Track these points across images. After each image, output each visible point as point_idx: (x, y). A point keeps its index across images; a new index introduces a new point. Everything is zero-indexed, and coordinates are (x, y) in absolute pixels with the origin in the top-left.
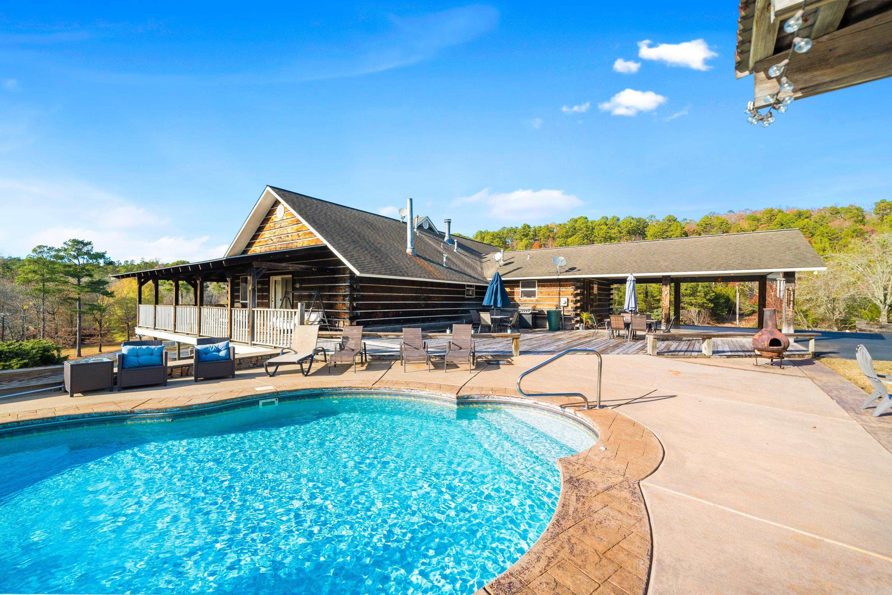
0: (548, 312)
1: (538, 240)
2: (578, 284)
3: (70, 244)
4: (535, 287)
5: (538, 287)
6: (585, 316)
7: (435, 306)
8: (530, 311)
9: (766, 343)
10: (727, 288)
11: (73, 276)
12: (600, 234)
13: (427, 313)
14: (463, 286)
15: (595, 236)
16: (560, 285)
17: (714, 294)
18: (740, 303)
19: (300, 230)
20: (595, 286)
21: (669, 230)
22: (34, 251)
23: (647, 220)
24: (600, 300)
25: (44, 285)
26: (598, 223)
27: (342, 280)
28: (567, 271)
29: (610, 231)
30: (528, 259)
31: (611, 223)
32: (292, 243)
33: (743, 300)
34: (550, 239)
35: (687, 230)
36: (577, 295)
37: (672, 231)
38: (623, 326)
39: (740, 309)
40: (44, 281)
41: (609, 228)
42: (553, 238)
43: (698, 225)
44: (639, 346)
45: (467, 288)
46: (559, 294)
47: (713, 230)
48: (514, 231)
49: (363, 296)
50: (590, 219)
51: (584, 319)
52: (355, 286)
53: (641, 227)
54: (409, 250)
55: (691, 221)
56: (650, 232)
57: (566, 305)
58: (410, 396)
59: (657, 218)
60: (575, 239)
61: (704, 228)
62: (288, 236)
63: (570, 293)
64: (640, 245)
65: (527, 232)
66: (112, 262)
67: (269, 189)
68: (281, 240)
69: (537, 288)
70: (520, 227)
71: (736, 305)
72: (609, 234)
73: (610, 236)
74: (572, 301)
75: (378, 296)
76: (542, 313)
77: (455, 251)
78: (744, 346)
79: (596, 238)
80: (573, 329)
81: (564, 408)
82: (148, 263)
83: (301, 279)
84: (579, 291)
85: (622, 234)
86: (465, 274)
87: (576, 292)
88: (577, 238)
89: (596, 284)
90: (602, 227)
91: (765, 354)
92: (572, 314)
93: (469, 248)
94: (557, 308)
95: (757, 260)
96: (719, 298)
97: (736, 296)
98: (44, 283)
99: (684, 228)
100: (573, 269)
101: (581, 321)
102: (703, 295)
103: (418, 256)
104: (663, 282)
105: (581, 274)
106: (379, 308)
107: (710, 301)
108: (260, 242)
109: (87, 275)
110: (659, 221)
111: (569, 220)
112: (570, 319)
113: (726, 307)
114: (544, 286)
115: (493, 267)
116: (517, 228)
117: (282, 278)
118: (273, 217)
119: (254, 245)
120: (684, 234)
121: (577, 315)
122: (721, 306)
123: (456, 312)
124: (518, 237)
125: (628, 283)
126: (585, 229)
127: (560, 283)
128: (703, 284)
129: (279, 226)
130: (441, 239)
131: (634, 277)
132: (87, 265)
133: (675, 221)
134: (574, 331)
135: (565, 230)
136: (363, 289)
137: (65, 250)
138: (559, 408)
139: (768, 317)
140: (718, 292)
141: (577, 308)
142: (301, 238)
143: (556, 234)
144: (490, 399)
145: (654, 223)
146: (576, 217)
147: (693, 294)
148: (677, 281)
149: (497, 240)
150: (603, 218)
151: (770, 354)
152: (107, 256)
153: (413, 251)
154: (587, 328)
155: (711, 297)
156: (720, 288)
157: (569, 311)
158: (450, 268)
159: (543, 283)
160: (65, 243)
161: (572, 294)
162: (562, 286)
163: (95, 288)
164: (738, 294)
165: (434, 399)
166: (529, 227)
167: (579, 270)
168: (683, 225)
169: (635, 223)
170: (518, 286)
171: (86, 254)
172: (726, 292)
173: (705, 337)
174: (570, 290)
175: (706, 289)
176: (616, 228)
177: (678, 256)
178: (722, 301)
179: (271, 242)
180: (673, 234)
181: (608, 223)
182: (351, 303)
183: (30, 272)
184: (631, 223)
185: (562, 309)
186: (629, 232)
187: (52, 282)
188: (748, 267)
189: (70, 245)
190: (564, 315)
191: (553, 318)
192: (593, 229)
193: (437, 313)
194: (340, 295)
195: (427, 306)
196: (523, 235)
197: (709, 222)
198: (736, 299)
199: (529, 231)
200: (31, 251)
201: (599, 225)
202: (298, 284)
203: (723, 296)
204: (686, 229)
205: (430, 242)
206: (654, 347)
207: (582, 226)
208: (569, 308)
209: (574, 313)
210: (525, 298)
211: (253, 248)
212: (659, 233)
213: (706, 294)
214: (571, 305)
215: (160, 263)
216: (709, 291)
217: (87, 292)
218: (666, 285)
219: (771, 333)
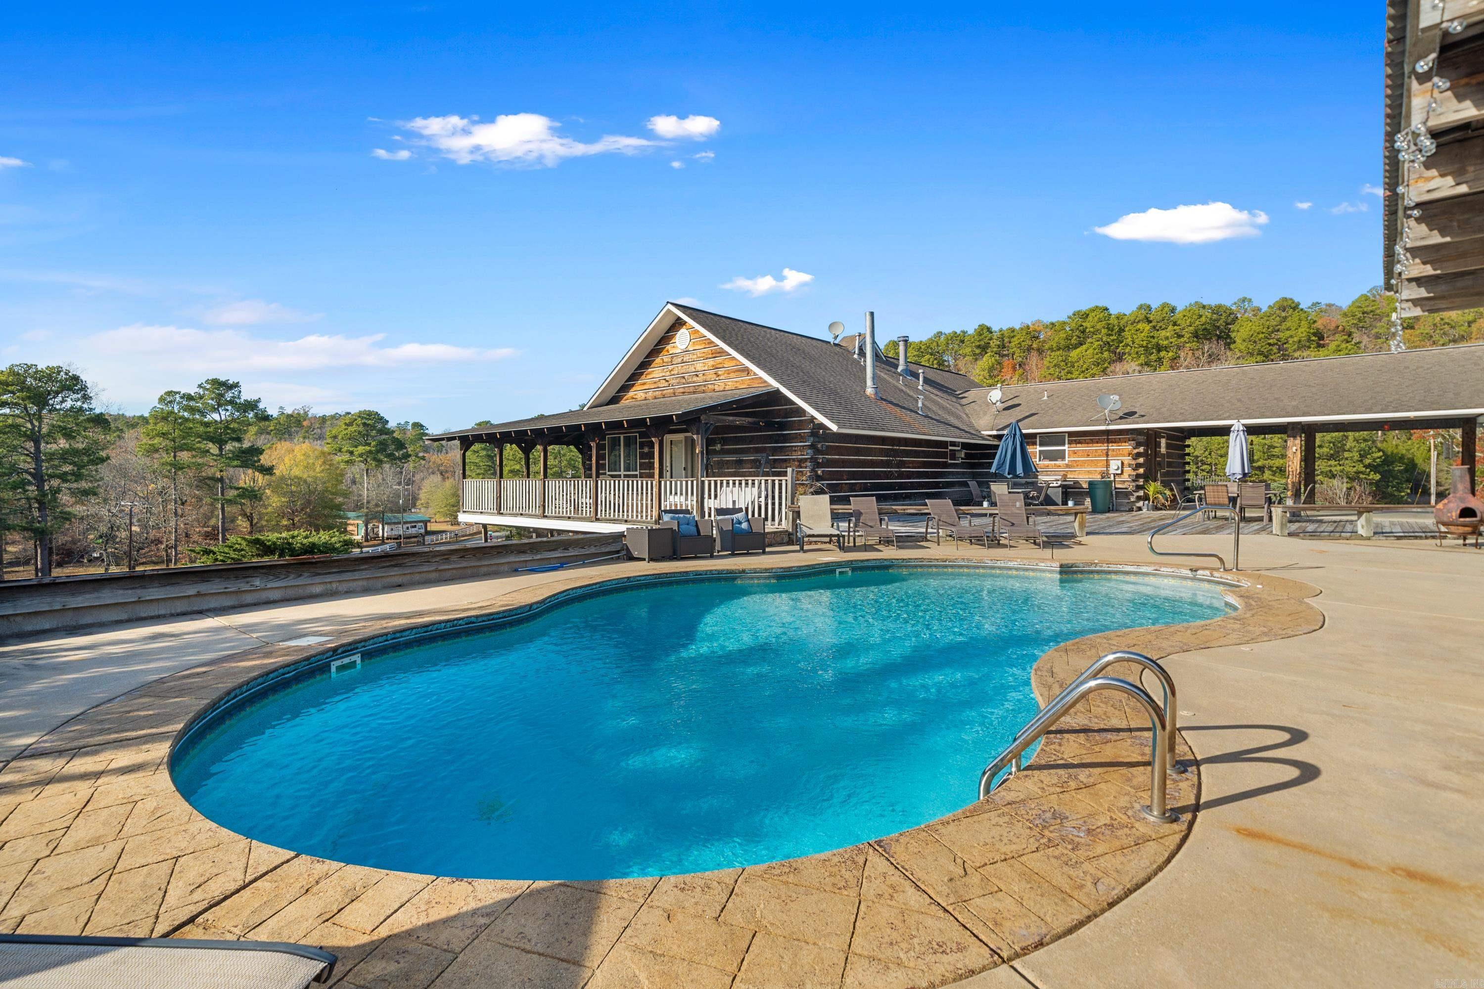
0: (1091, 484)
1: (1007, 355)
2: (1141, 438)
3: (208, 386)
4: (1064, 444)
5: (1069, 443)
6: (1152, 488)
7: (909, 475)
8: (1059, 483)
9: (1454, 514)
10: (1410, 442)
11: (212, 439)
12: (1137, 341)
13: (902, 486)
14: (944, 444)
15: (1127, 345)
16: (1108, 439)
17: (1381, 454)
18: (1439, 471)
19: (720, 366)
20: (1163, 442)
21: (1283, 327)
22: (162, 400)
23: (1234, 308)
24: (1170, 465)
25: (175, 457)
26: (1132, 319)
27: (796, 438)
28: (1121, 418)
29: (1156, 334)
30: (1045, 398)
31: (1159, 318)
32: (705, 386)
33: (1444, 466)
34: (1034, 354)
35: (1322, 327)
36: (1139, 455)
37: (1288, 329)
38: (1226, 501)
39: (1438, 484)
40: (176, 449)
41: (1154, 327)
42: (1038, 350)
43: (1345, 315)
44: (1256, 528)
45: (950, 448)
46: (1107, 455)
47: (1379, 324)
48: (959, 339)
49: (828, 460)
50: (1114, 311)
51: (1151, 493)
52: (819, 446)
53: (1221, 323)
54: (870, 391)
55: (1330, 305)
56: (1241, 333)
57: (1119, 472)
58: (993, 568)
59: (1256, 304)
60: (1086, 353)
61: (1360, 320)
62: (697, 376)
63: (1126, 452)
64: (1244, 373)
65: (986, 340)
66: (268, 416)
67: (670, 306)
68: (684, 381)
69: (1067, 446)
70: (971, 331)
71: (1429, 476)
72: (1154, 341)
73: (1158, 345)
74: (1130, 465)
75: (843, 461)
76: (1077, 485)
77: (920, 387)
78: (1427, 527)
79: (1128, 349)
80: (1131, 510)
81: (1196, 571)
82: (292, 416)
83: (722, 438)
84: (1141, 449)
85: (1182, 340)
86: (950, 425)
87: (1136, 451)
88: (1090, 351)
89: (1163, 437)
90: (1140, 326)
91: (1453, 529)
92: (1131, 487)
93: (934, 382)
94: (1103, 477)
95: (1451, 395)
96: (1393, 463)
97: (1429, 459)
98: (175, 452)
99: (1315, 322)
100: (1132, 414)
101: (1146, 498)
102: (1356, 456)
103: (882, 399)
104: (1289, 432)
105: (1148, 422)
106: (845, 477)
107: (1373, 468)
108: (644, 384)
109: (233, 439)
110: (1259, 310)
111: (1071, 314)
112: (1127, 494)
113: (1408, 481)
114: (1080, 443)
115: (985, 414)
116: (964, 332)
117: (686, 437)
118: (668, 347)
119: (634, 388)
120: (1315, 334)
121: (1139, 488)
122: (1395, 478)
123: (936, 485)
124: (968, 350)
125: (1232, 436)
126: (1104, 331)
127: (1108, 437)
128: (1357, 434)
129: (680, 360)
130: (893, 370)
131: (1243, 425)
132: (234, 420)
133: (1294, 309)
134: (1134, 513)
135: (1063, 335)
136: (829, 450)
137: (201, 397)
138: (1189, 572)
139: (1458, 479)
140: (1389, 451)
141: (1138, 476)
142: (721, 378)
143: (1044, 341)
144: (1098, 568)
145: (1249, 315)
146: (1084, 307)
147: (1335, 455)
148: (1309, 431)
149: (928, 357)
150: (1141, 307)
151: (1461, 530)
152: (261, 406)
153: (876, 393)
154: (1156, 508)
155: (1374, 460)
156: (1394, 442)
157: (1125, 481)
158: (927, 416)
159: (1077, 438)
160: (200, 386)
161: (1129, 454)
162: (1112, 442)
163: (247, 461)
164: (1434, 454)
165: (1027, 570)
166: (989, 330)
167: (1143, 416)
168: (1313, 316)
169: (1209, 315)
170: (1034, 444)
171: (231, 402)
172: (1408, 450)
173: (1361, 510)
174: (1127, 447)
175: (1363, 445)
176: (1171, 327)
177: (1314, 390)
178: (1399, 467)
179: (666, 384)
180: (1291, 336)
181: (1152, 318)
182: (813, 470)
183: (158, 435)
184: (1201, 316)
185: (1112, 478)
186: (1196, 335)
187: (187, 450)
188: (1434, 406)
189: (207, 389)
190: (1116, 488)
191: (1100, 493)
192: (1122, 330)
193: (913, 486)
194: (794, 460)
195: (901, 475)
196: (979, 347)
197: (1370, 309)
198: (1429, 464)
199: (991, 339)
200: (157, 401)
201: (1132, 324)
202: (719, 445)
203: (1402, 458)
204: (1319, 325)
205: (882, 374)
206: (1283, 526)
207: (1099, 326)
208: (1125, 477)
209: (1134, 484)
210: (1047, 462)
211: (631, 394)
212: (1261, 336)
213: (1363, 456)
214: (1128, 471)
215: (310, 416)
216: (1370, 448)
217: (237, 466)
218: (1295, 437)
219: (1462, 500)
